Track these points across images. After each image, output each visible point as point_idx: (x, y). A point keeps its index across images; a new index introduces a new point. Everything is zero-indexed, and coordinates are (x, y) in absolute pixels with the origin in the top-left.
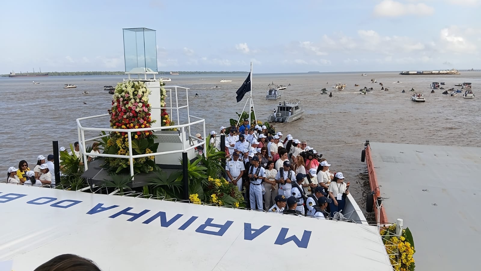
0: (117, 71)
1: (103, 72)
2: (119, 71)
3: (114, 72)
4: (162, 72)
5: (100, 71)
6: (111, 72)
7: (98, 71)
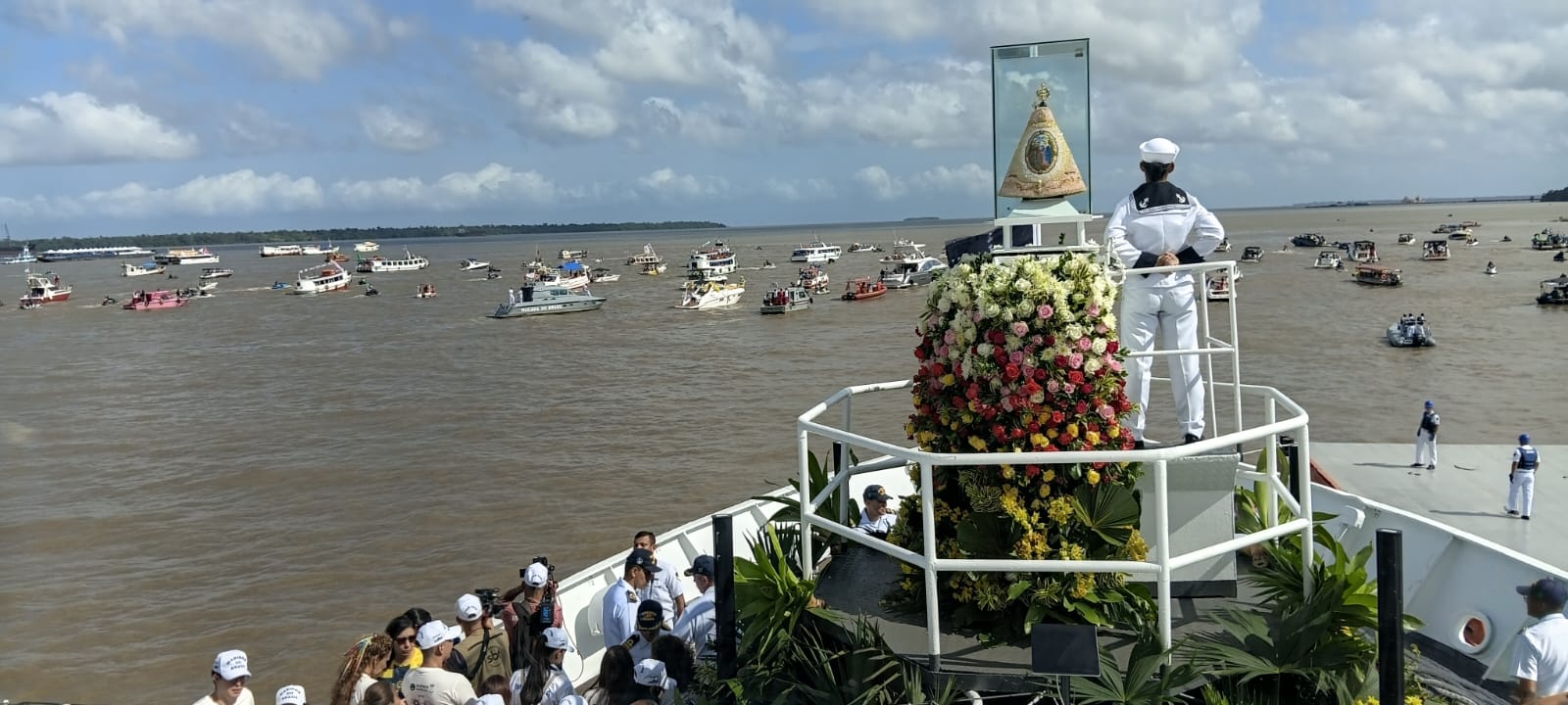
0: (276, 230)
1: (230, 234)
2: (283, 229)
3: (266, 233)
4: (427, 227)
5: (217, 232)
6: (256, 234)
7: (212, 232)
